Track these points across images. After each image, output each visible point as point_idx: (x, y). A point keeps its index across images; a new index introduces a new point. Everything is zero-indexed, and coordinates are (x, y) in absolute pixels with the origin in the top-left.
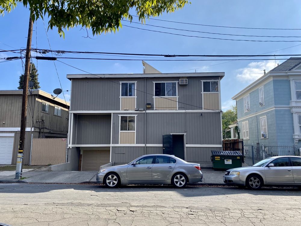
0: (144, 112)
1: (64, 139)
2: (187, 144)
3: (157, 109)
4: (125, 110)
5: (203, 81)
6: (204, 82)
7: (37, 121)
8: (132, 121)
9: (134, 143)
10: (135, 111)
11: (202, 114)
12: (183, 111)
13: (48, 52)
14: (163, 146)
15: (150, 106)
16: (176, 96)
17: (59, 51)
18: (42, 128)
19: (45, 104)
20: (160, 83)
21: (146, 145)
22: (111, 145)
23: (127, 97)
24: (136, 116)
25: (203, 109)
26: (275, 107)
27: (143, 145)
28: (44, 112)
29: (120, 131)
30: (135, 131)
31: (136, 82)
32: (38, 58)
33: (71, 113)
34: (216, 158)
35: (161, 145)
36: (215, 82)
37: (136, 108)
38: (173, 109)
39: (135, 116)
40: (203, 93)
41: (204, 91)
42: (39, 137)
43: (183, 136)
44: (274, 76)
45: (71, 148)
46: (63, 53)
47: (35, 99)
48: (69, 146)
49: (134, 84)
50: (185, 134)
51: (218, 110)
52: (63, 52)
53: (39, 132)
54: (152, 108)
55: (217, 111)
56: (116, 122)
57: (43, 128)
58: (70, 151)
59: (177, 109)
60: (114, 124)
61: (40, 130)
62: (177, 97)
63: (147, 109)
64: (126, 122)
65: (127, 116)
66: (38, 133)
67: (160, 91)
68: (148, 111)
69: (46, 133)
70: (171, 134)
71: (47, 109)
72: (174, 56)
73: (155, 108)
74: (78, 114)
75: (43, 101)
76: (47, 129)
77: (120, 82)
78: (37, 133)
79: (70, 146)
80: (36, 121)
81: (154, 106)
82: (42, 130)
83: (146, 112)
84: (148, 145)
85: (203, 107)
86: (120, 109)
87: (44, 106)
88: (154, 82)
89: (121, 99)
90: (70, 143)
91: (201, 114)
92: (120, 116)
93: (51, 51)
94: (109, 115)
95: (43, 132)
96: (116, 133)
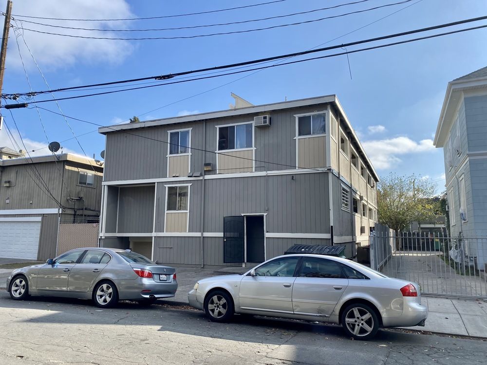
0: (201, 178)
1: (95, 225)
2: (268, 232)
3: (222, 172)
6: (300, 119)
7: (68, 198)
12: (263, 173)
15: (210, 168)
16: (252, 146)
18: (79, 209)
19: (86, 174)
20: (228, 127)
21: (202, 234)
22: (154, 234)
23: (178, 155)
24: (189, 185)
25: (297, 168)
26: (469, 155)
28: (84, 185)
29: (166, 212)
30: (188, 211)
31: (190, 129)
32: (8, 107)
33: (104, 186)
36: (319, 116)
37: (190, 172)
38: (246, 170)
40: (297, 137)
41: (300, 134)
43: (262, 217)
45: (103, 238)
47: (64, 167)
49: (188, 132)
50: (265, 214)
51: (324, 167)
53: (75, 215)
54: (213, 171)
55: (321, 170)
56: (161, 196)
57: (83, 209)
58: (102, 243)
59: (254, 171)
60: (158, 199)
61: (75, 212)
62: (254, 148)
63: (206, 173)
64: (176, 196)
65: (177, 187)
66: (72, 216)
67: (226, 141)
68: (207, 177)
77: (168, 131)
78: (69, 216)
79: (103, 234)
81: (217, 168)
83: (204, 178)
84: (206, 234)
85: (297, 165)
86: (168, 176)
87: (84, 177)
88: (218, 127)
89: (168, 158)
90: (101, 231)
92: (167, 186)
95: (82, 215)
96: (160, 214)
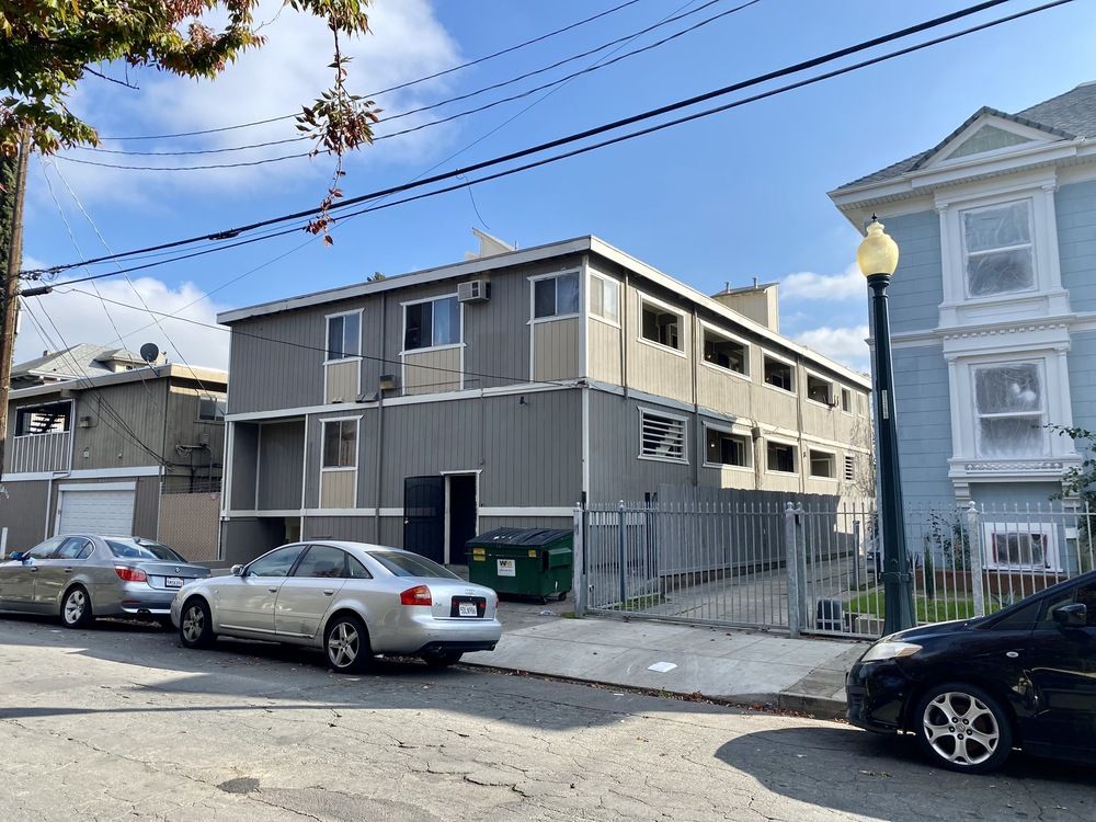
0: (377, 404)
1: (214, 495)
2: (481, 505)
3: (411, 391)
4: (334, 403)
5: (532, 279)
8: (349, 436)
9: (352, 507)
10: (357, 402)
11: (522, 398)
12: (476, 393)
13: (39, 275)
14: (405, 513)
15: (390, 384)
17: (54, 269)
18: (201, 467)
19: (213, 399)
20: (420, 305)
21: (378, 511)
22: (302, 512)
23: (342, 361)
27: (371, 512)
28: (209, 421)
29: (322, 470)
30: (356, 468)
32: (26, 294)
34: (477, 555)
36: (569, 277)
38: (449, 386)
39: (356, 421)
41: (537, 316)
43: (472, 477)
45: (226, 520)
46: (59, 272)
48: (223, 513)
49: (357, 316)
50: (478, 472)
51: (575, 379)
52: (59, 269)
56: (314, 442)
57: (209, 466)
58: (225, 527)
59: (462, 388)
60: (310, 445)
61: (193, 472)
62: (462, 345)
65: (339, 422)
66: (188, 480)
68: (388, 402)
70: (442, 473)
71: (222, 413)
73: (404, 389)
74: (261, 423)
75: (204, 393)
79: (226, 513)
80: (172, 447)
82: (200, 473)
84: (383, 512)
87: (211, 404)
90: (224, 507)
91: (520, 397)
92: (323, 420)
93: (44, 272)
94: (294, 426)
95: (208, 477)
96: (314, 474)
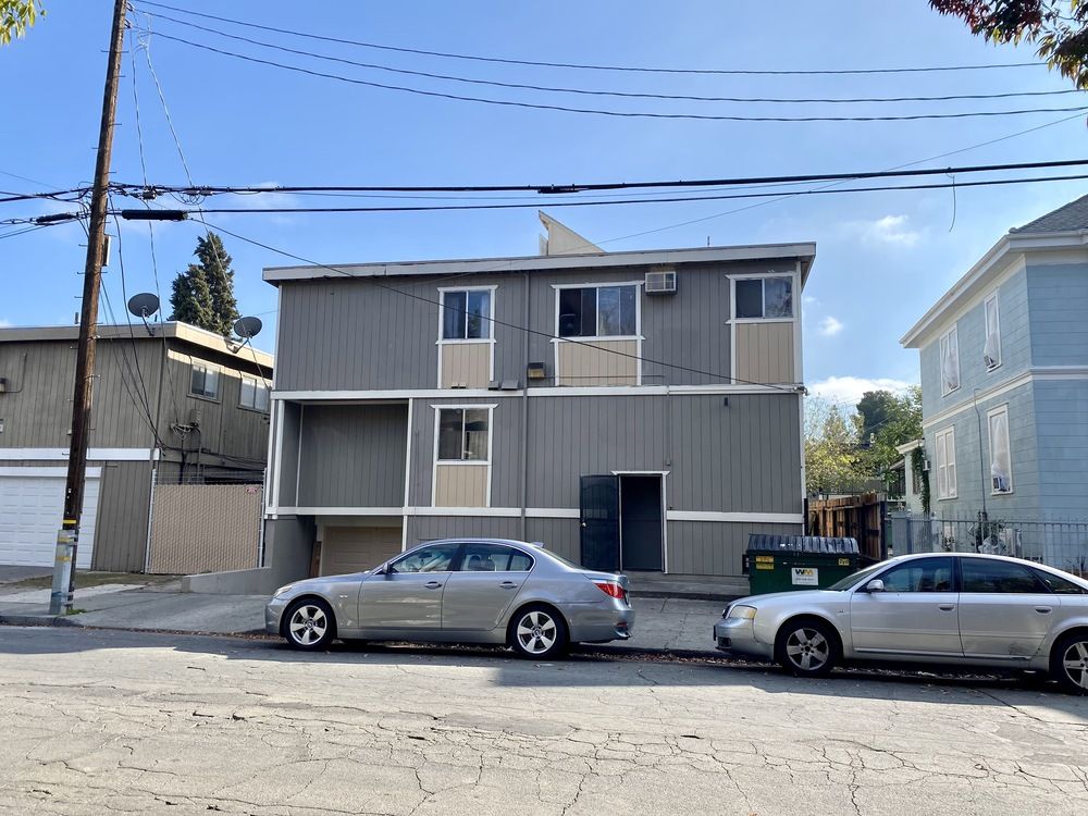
0: (520, 393)
1: (252, 488)
2: (671, 509)
3: (567, 381)
4: (453, 388)
5: (733, 278)
6: (738, 283)
7: (173, 425)
8: (477, 426)
9: (484, 505)
10: (490, 389)
11: (726, 400)
12: (661, 390)
13: (159, 194)
14: (581, 513)
15: (540, 372)
16: (634, 333)
17: (194, 189)
18: (191, 452)
19: (203, 370)
20: (579, 290)
21: (523, 512)
22: (407, 510)
23: (464, 341)
24: (491, 407)
25: (733, 382)
26: (1033, 372)
27: (515, 512)
28: (200, 396)
29: (436, 462)
30: (489, 463)
31: (493, 288)
32: (129, 215)
33: (277, 400)
34: (761, 563)
35: (576, 513)
36: (778, 281)
37: (492, 379)
38: (622, 380)
39: (488, 410)
40: (733, 321)
41: (738, 316)
42: (181, 479)
43: (657, 480)
44: (1029, 253)
45: (274, 517)
46: (206, 195)
47: (164, 354)
48: (269, 510)
49: (487, 294)
50: (665, 473)
51: (789, 384)
52: (206, 191)
53: (182, 465)
54: (547, 379)
55: (786, 388)
56: (423, 430)
57: (197, 451)
58: (271, 528)
59: (639, 383)
60: (416, 435)
61: (184, 457)
62: (639, 337)
63: (531, 383)
64: (459, 430)
65: (462, 410)
66: (178, 468)
67: (577, 316)
68: (533, 392)
69: (208, 467)
70: (615, 473)
71: (210, 387)
72: (573, 189)
73: (557, 380)
74: (303, 403)
75: (198, 362)
76: (213, 454)
77: (439, 289)
78: (172, 466)
79: (273, 510)
80: (167, 427)
81: (557, 374)
82: (191, 459)
83: (525, 393)
84: (532, 512)
85: (733, 376)
86: (439, 386)
87: (199, 377)
88: (558, 288)
89: (440, 348)
90: (271, 502)
91: (723, 398)
92: (437, 407)
93: (171, 190)
94: (400, 407)
95: (196, 465)
96: (423, 467)
